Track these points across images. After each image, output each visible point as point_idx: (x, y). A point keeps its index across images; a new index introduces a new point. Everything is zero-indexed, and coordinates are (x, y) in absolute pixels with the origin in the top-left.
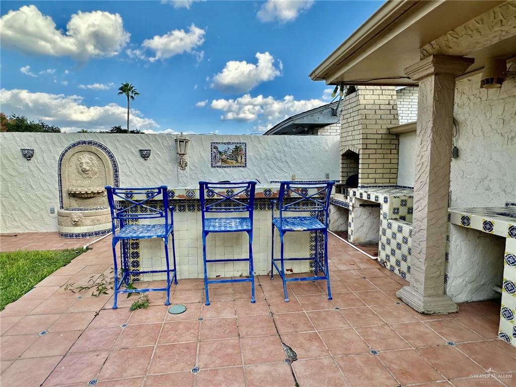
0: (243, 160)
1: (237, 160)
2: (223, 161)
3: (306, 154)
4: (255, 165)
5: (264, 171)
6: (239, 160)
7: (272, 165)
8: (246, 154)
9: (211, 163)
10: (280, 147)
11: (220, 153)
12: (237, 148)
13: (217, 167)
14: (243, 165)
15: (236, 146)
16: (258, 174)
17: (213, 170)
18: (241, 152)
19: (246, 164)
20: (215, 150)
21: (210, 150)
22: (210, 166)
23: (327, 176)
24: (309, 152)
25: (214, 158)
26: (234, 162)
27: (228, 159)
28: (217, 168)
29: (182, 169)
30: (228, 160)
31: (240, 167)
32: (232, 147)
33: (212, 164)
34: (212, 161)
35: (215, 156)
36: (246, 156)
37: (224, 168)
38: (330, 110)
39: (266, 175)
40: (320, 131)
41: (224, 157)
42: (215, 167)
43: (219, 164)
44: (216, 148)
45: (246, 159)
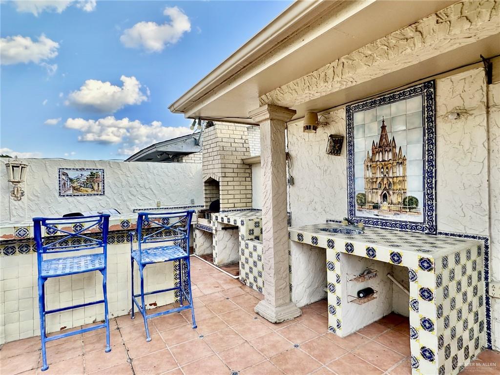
0: (101, 188)
1: (93, 188)
2: (74, 188)
3: (171, 181)
4: (115, 192)
5: (125, 198)
6: (96, 187)
7: (135, 193)
8: (104, 181)
9: (58, 191)
10: (143, 173)
11: (71, 180)
12: (92, 175)
13: (67, 196)
14: (100, 193)
15: (91, 173)
16: (118, 202)
17: (61, 199)
18: (97, 179)
19: (104, 192)
20: (64, 177)
21: (58, 177)
22: (57, 194)
23: (192, 201)
24: (174, 179)
25: (62, 186)
26: (89, 190)
27: (81, 186)
28: (67, 197)
29: (15, 199)
30: (82, 188)
31: (97, 195)
32: (87, 174)
33: (60, 193)
34: (60, 190)
35: (64, 184)
36: (104, 183)
37: (76, 197)
38: (193, 139)
39: (128, 203)
40: (185, 158)
41: (75, 185)
42: (64, 196)
43: (70, 192)
44: (66, 174)
45: (104, 186)
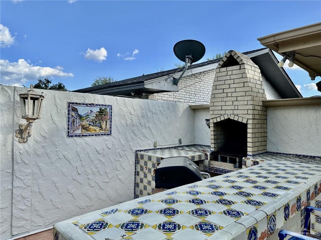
0: (108, 126)
1: (101, 127)
2: (84, 128)
3: (165, 120)
4: (121, 131)
5: (129, 138)
6: (104, 126)
7: (137, 132)
8: (111, 119)
9: (66, 130)
10: (144, 112)
11: (80, 117)
12: (101, 112)
13: (76, 136)
14: (107, 132)
15: (100, 109)
16: (123, 142)
17: (70, 140)
18: (105, 117)
19: (111, 131)
20: (73, 113)
21: (67, 113)
22: (65, 134)
23: (181, 141)
24: (167, 118)
25: (71, 123)
26: (98, 129)
27: (90, 125)
28: (75, 138)
30: (91, 127)
31: (105, 135)
32: (96, 110)
33: (68, 132)
34: (68, 129)
35: (74, 121)
36: (111, 122)
37: (84, 138)
41: (85, 123)
42: (72, 136)
43: (79, 132)
44: (75, 110)
45: (111, 125)
